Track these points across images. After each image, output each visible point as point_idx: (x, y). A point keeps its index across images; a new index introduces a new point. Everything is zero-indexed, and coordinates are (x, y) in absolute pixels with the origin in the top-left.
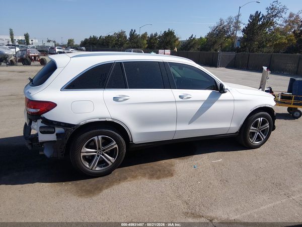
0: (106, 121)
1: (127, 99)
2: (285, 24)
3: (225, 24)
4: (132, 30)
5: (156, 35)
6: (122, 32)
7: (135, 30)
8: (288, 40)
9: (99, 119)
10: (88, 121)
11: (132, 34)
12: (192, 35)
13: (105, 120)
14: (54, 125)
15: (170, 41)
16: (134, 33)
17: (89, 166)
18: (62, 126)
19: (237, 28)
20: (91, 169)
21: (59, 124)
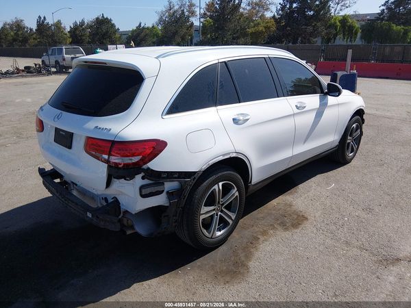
0: (230, 158)
1: (248, 120)
2: (248, 8)
3: (176, 7)
4: (40, 17)
5: (82, 23)
6: (17, 22)
7: (45, 18)
8: (265, 27)
9: (223, 155)
10: (211, 163)
11: (42, 25)
12: (140, 24)
13: (228, 157)
14: (164, 178)
15: (107, 32)
16: (43, 22)
17: (209, 233)
18: (176, 178)
19: (193, 13)
20: (211, 238)
21: (171, 175)
